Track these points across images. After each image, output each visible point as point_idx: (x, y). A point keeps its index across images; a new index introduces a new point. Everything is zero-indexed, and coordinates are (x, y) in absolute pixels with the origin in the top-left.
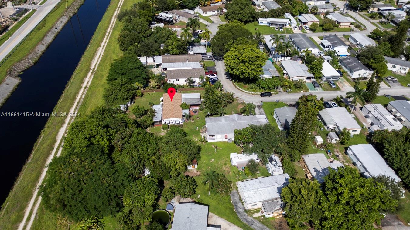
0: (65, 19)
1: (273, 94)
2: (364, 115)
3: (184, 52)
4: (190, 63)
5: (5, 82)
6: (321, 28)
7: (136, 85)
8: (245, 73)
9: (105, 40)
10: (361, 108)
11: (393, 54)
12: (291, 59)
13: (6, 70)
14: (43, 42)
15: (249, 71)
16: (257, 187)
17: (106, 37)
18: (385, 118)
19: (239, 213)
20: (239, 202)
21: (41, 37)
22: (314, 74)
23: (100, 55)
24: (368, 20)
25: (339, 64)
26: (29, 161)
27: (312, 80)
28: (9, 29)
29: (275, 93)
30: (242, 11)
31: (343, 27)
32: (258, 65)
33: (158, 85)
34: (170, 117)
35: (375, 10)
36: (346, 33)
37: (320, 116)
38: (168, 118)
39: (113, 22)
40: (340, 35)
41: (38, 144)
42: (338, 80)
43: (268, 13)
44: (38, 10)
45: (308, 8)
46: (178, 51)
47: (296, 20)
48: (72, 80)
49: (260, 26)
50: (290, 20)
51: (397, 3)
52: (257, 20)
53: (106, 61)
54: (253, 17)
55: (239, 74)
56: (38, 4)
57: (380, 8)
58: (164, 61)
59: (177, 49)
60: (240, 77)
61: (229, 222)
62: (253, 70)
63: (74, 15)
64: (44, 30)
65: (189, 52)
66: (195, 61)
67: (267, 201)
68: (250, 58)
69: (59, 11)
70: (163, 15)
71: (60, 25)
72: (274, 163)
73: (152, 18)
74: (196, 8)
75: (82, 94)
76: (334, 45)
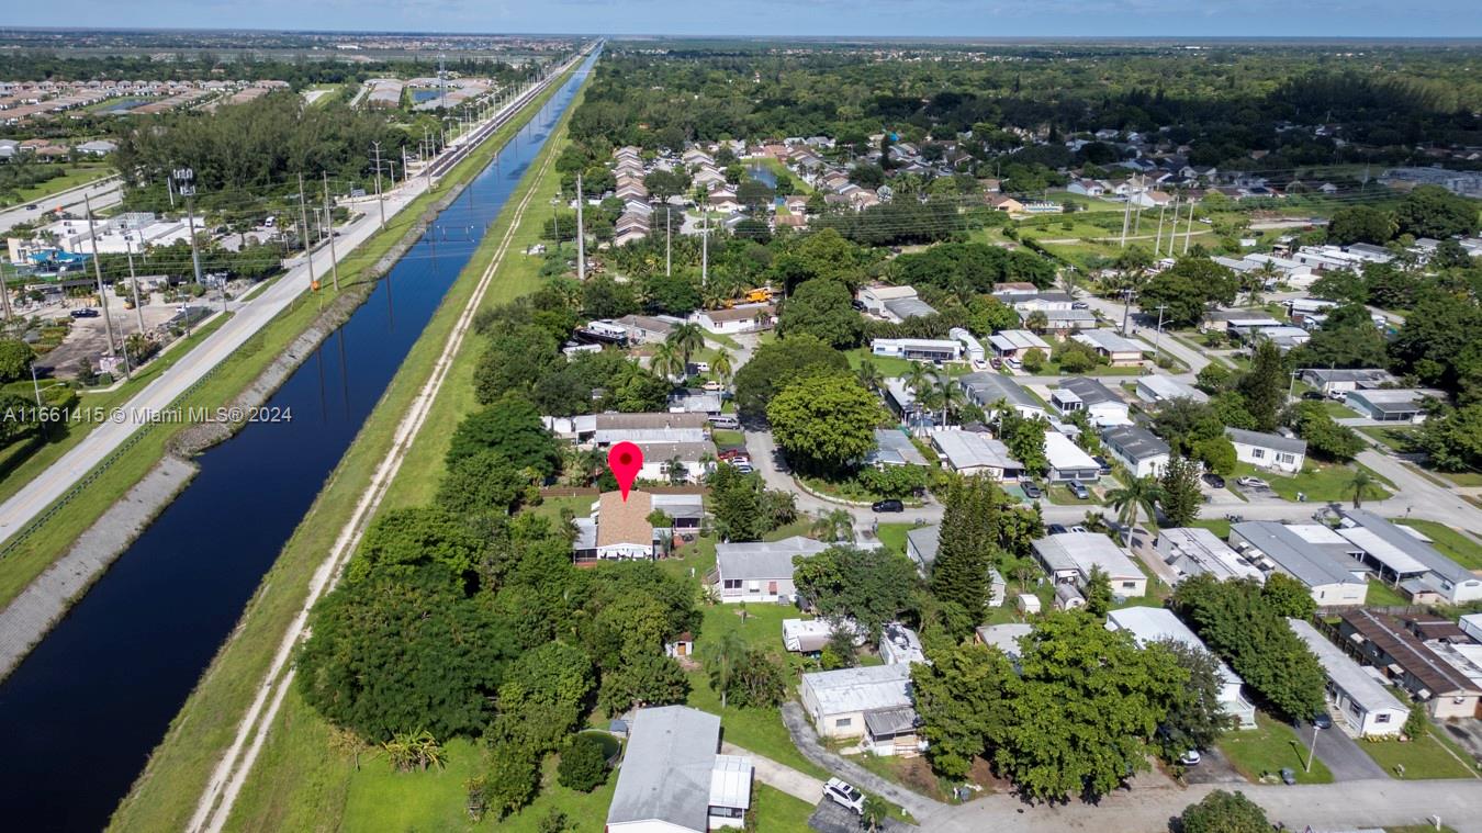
0: (315, 337)
1: (907, 506)
2: (1163, 557)
3: (659, 405)
4: (674, 430)
5: (160, 469)
6: (1058, 366)
7: (525, 473)
8: (825, 442)
9: (432, 381)
10: (1155, 543)
11: (1254, 422)
12: (963, 429)
13: (161, 441)
14: (257, 385)
15: (835, 436)
16: (850, 682)
17: (435, 375)
18: (1215, 558)
19: (804, 745)
20: (803, 726)
21: (254, 371)
22: (1023, 460)
23: (420, 414)
24: (1198, 351)
25: (1102, 444)
26: (236, 636)
27: (1021, 478)
28: (162, 353)
29: (913, 506)
30: (822, 317)
31: (1121, 364)
32: (860, 421)
33: (584, 478)
34: (619, 542)
35: (1221, 326)
36: (1130, 380)
37: (1037, 554)
38: (612, 543)
39: (455, 343)
40: (1111, 382)
41: (259, 602)
42: (1095, 482)
43: (900, 326)
44: (237, 313)
45: (1019, 315)
46: (641, 402)
47: (984, 346)
48: (340, 470)
49: (878, 357)
50: (964, 344)
51: (1290, 312)
52: (868, 345)
53: (438, 428)
54: (858, 335)
55: (809, 448)
56: (238, 300)
57: (1233, 321)
58: (600, 426)
59: (640, 396)
60: (814, 456)
61: (775, 763)
62: (847, 434)
63: (340, 327)
64: (261, 357)
65: (672, 410)
66: (688, 427)
67: (876, 711)
68: (838, 404)
69: (300, 317)
70: (598, 327)
71: (302, 350)
72: (899, 640)
73: (567, 331)
74: (691, 312)
75: (374, 498)
76: (1089, 400)
